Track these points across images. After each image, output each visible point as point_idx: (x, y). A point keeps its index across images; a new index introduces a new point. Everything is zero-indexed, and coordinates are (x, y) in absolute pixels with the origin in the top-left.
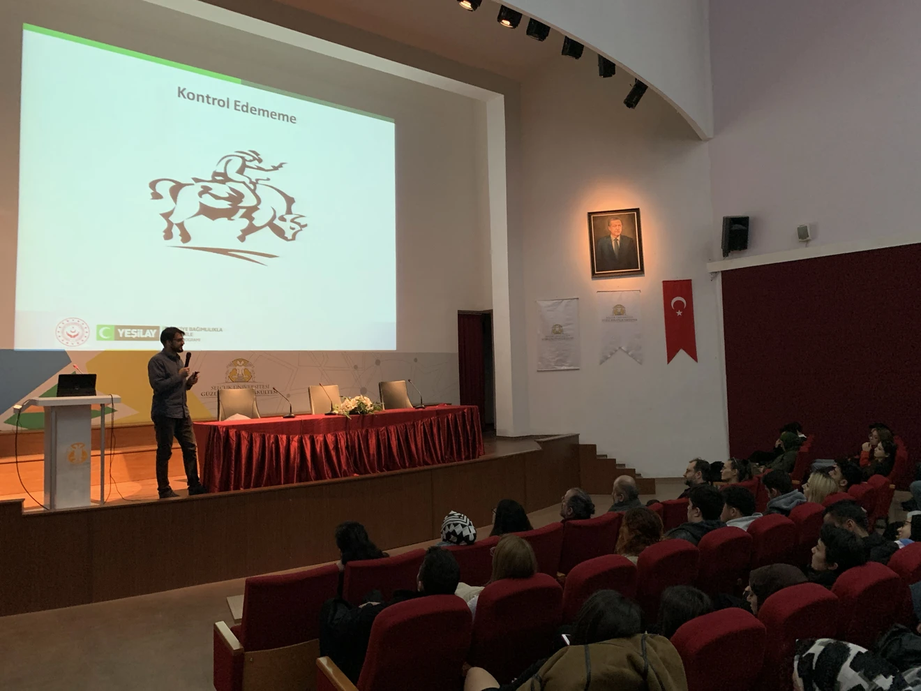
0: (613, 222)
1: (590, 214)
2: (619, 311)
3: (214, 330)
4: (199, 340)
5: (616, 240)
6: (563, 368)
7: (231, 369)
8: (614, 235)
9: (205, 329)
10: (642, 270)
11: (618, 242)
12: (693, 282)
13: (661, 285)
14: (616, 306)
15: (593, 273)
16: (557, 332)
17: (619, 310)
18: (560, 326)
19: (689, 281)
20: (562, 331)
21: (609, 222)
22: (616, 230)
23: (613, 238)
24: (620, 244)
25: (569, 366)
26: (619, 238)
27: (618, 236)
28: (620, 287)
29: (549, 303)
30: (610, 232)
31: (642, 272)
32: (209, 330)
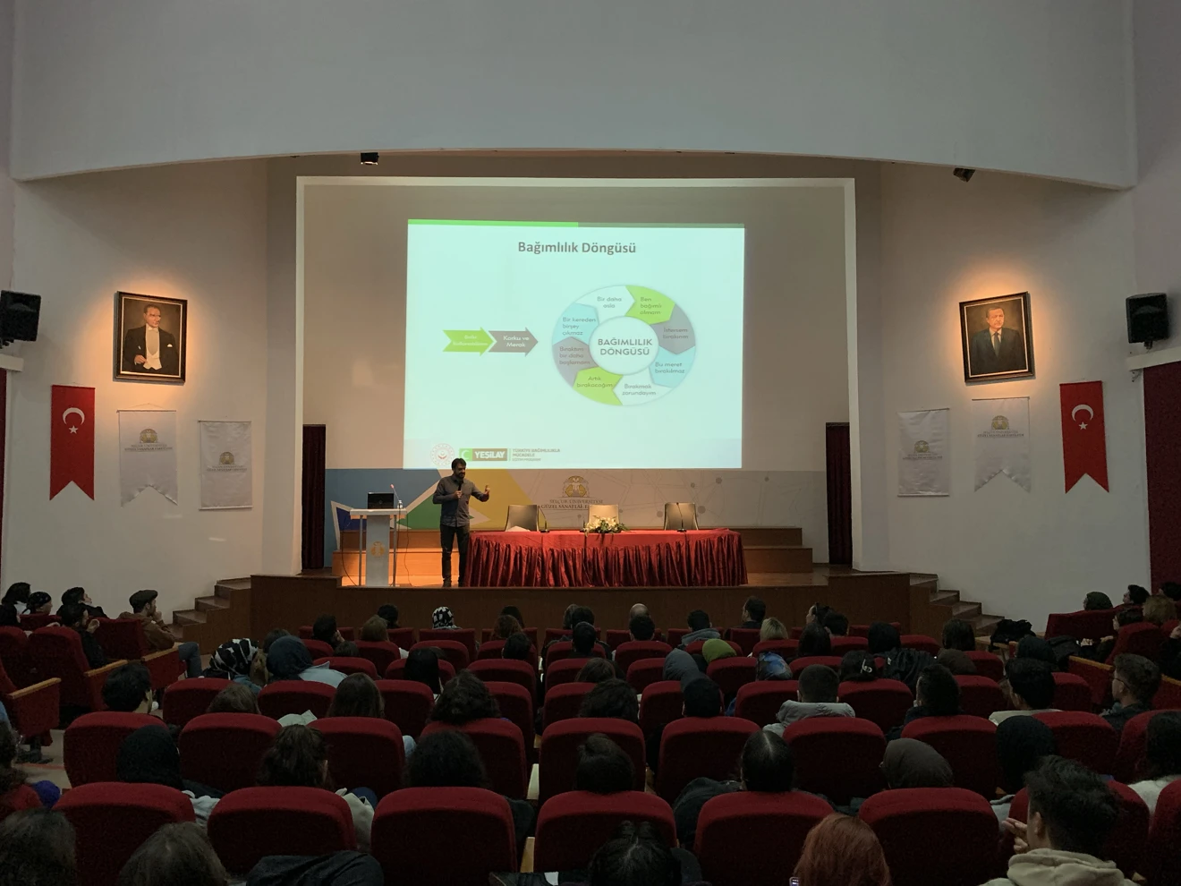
0: (993, 312)
1: (962, 305)
2: (1000, 425)
3: (553, 451)
4: (539, 459)
5: (996, 334)
6: (928, 493)
7: (567, 485)
8: (994, 328)
9: (544, 450)
10: (1031, 370)
11: (999, 337)
12: (1104, 385)
13: (1059, 388)
14: (996, 418)
15: (967, 378)
16: (921, 450)
17: (1000, 422)
18: (926, 443)
19: (1099, 384)
20: (927, 448)
21: (987, 313)
22: (997, 321)
23: (992, 332)
24: (1002, 339)
25: (937, 492)
26: (1000, 332)
27: (998, 329)
28: (1003, 392)
29: (913, 415)
30: (989, 325)
31: (1031, 372)
32: (549, 451)
